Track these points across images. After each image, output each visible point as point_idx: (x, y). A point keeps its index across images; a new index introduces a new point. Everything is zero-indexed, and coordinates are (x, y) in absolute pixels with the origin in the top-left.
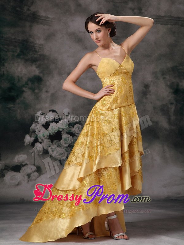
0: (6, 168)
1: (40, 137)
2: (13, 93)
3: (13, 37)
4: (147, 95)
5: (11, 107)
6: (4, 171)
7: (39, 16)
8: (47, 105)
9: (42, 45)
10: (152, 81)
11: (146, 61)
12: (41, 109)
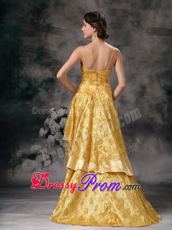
0: (24, 156)
1: (52, 130)
2: (30, 93)
3: (31, 45)
4: (144, 95)
5: (28, 104)
6: (22, 159)
7: (53, 27)
8: (59, 103)
9: (55, 52)
10: (148, 83)
11: (143, 66)
12: (53, 106)
